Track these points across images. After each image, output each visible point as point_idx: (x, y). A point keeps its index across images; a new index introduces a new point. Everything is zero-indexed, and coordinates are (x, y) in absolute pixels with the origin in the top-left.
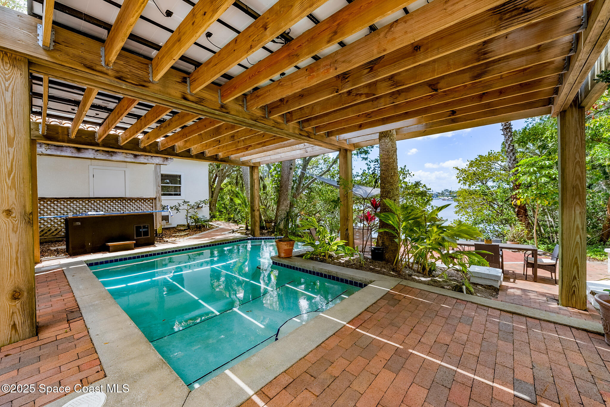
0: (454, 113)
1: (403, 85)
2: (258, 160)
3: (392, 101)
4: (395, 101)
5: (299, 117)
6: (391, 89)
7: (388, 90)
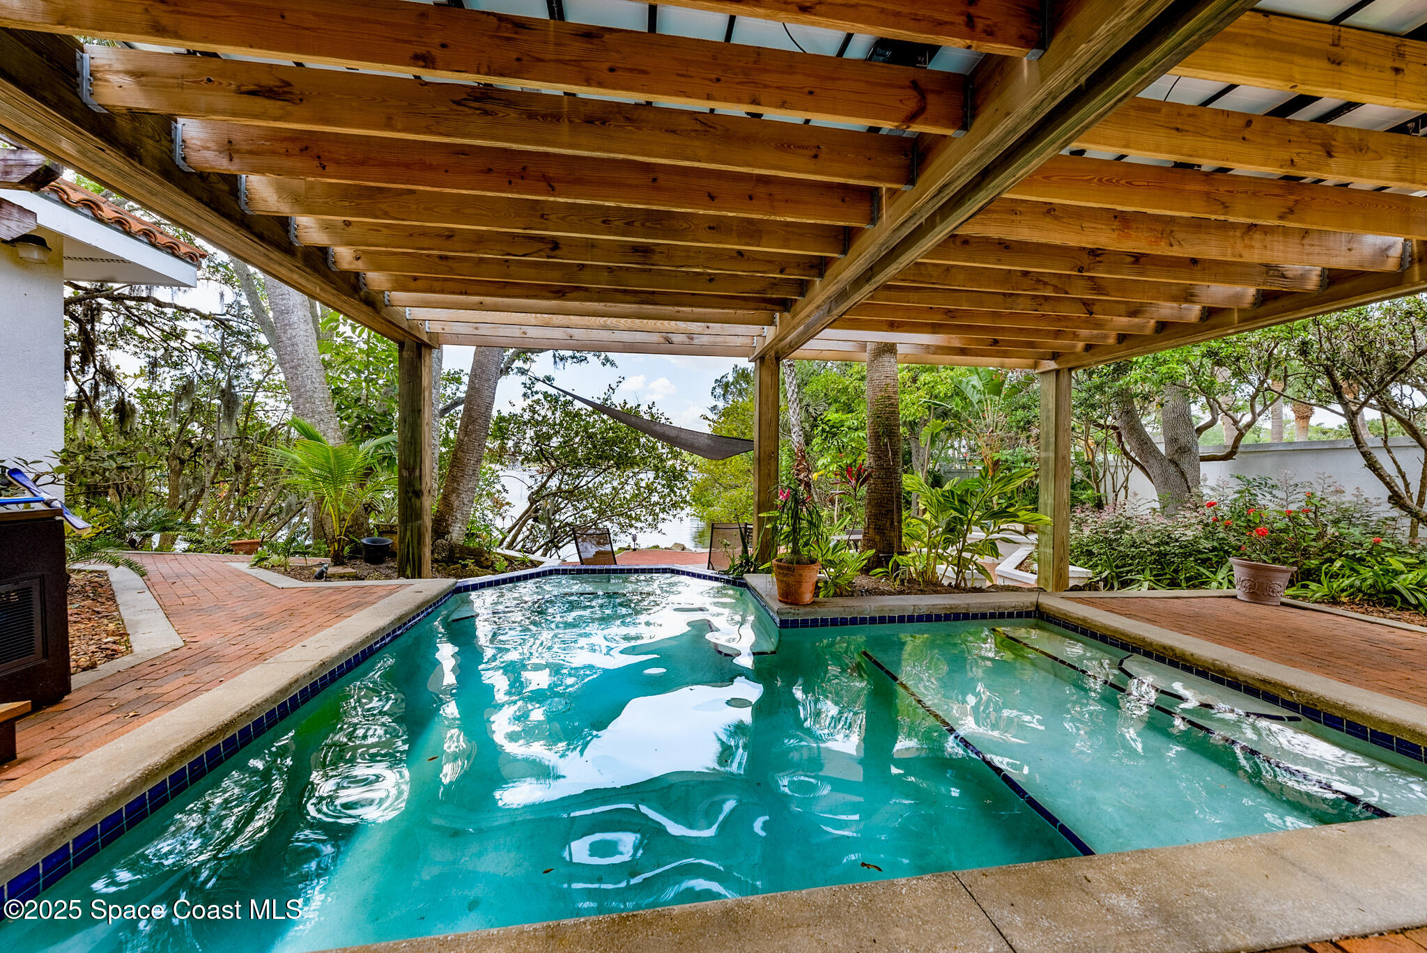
0: (996, 342)
1: (1108, 295)
2: (436, 328)
3: (1034, 308)
4: (1039, 308)
5: (912, 278)
6: (1091, 294)
7: (1086, 294)
